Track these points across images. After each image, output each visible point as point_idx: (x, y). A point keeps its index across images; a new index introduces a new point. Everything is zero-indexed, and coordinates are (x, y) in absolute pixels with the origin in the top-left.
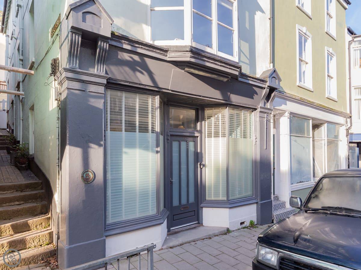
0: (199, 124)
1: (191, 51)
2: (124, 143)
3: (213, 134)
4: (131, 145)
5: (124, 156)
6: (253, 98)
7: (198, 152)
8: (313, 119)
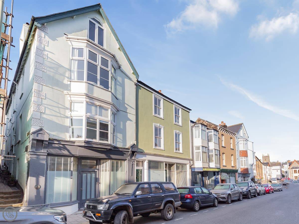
0: (97, 166)
1: (85, 142)
2: (55, 175)
3: (104, 170)
4: (59, 176)
5: (55, 180)
6: (124, 156)
7: (97, 178)
8: (165, 162)
